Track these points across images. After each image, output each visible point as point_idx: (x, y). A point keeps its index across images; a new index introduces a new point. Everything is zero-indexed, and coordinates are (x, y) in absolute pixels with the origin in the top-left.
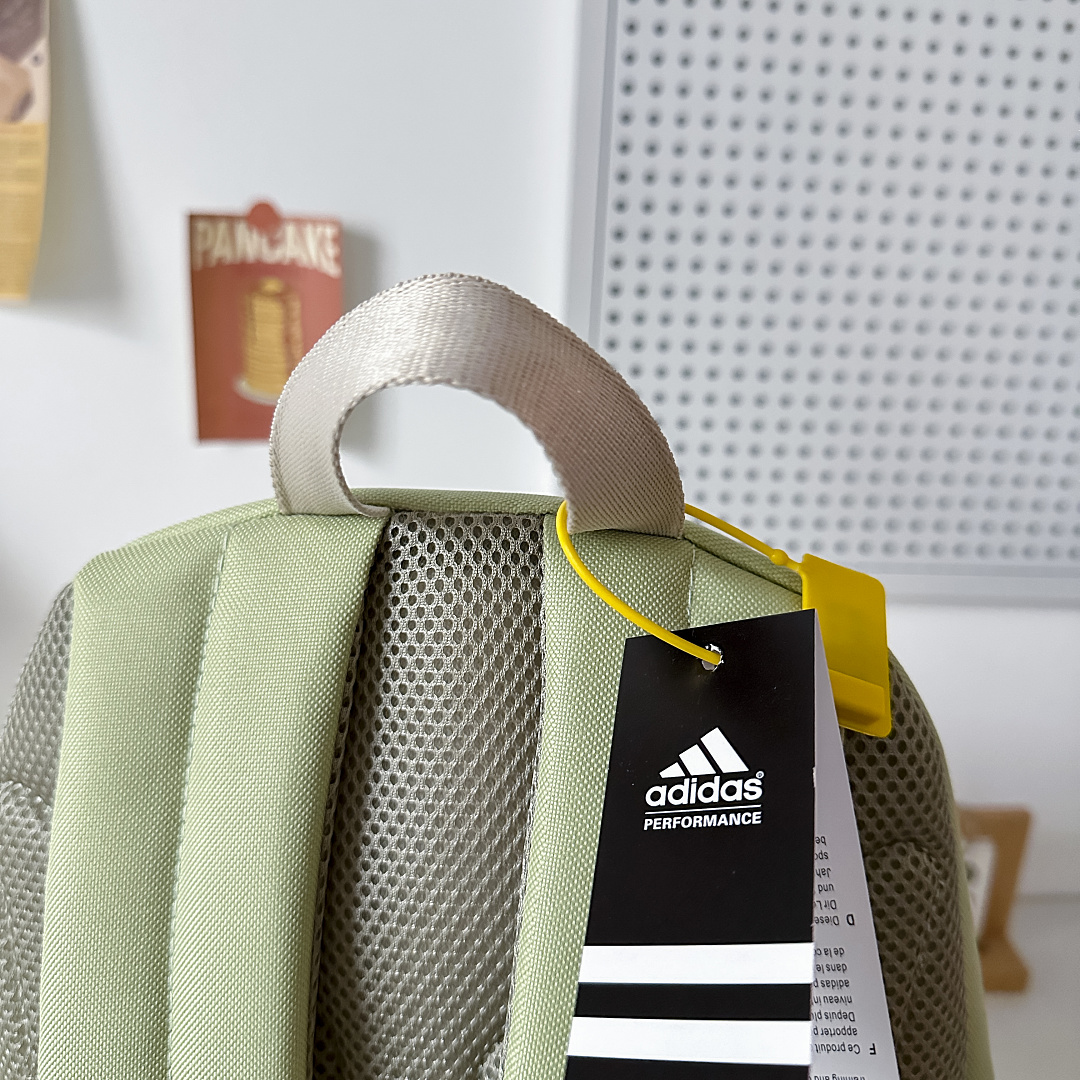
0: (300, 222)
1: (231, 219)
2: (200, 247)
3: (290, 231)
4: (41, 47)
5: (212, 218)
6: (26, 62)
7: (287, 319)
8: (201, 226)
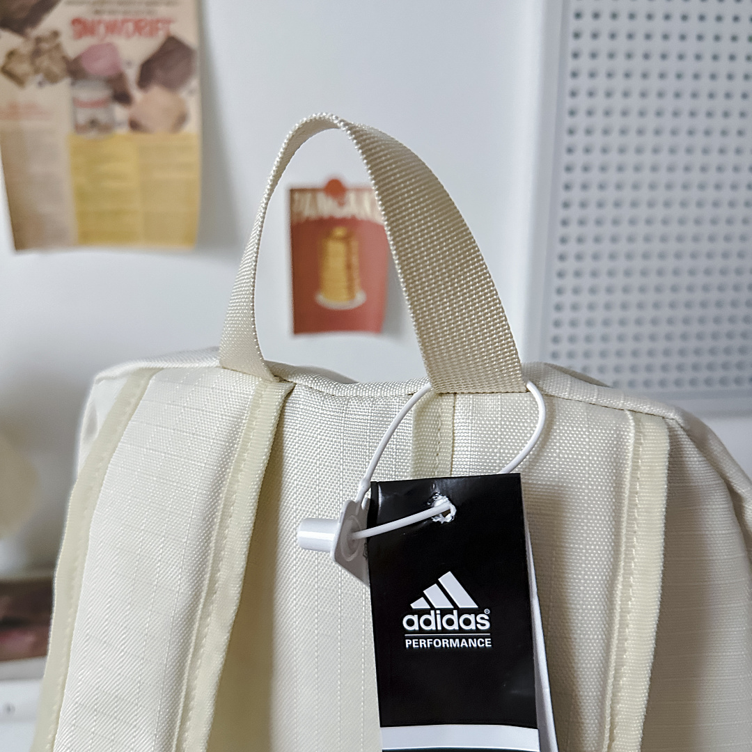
0: (358, 190)
1: (314, 191)
2: (296, 210)
3: (351, 197)
4: (194, 83)
6: (183, 94)
7: (349, 253)
8: (297, 196)
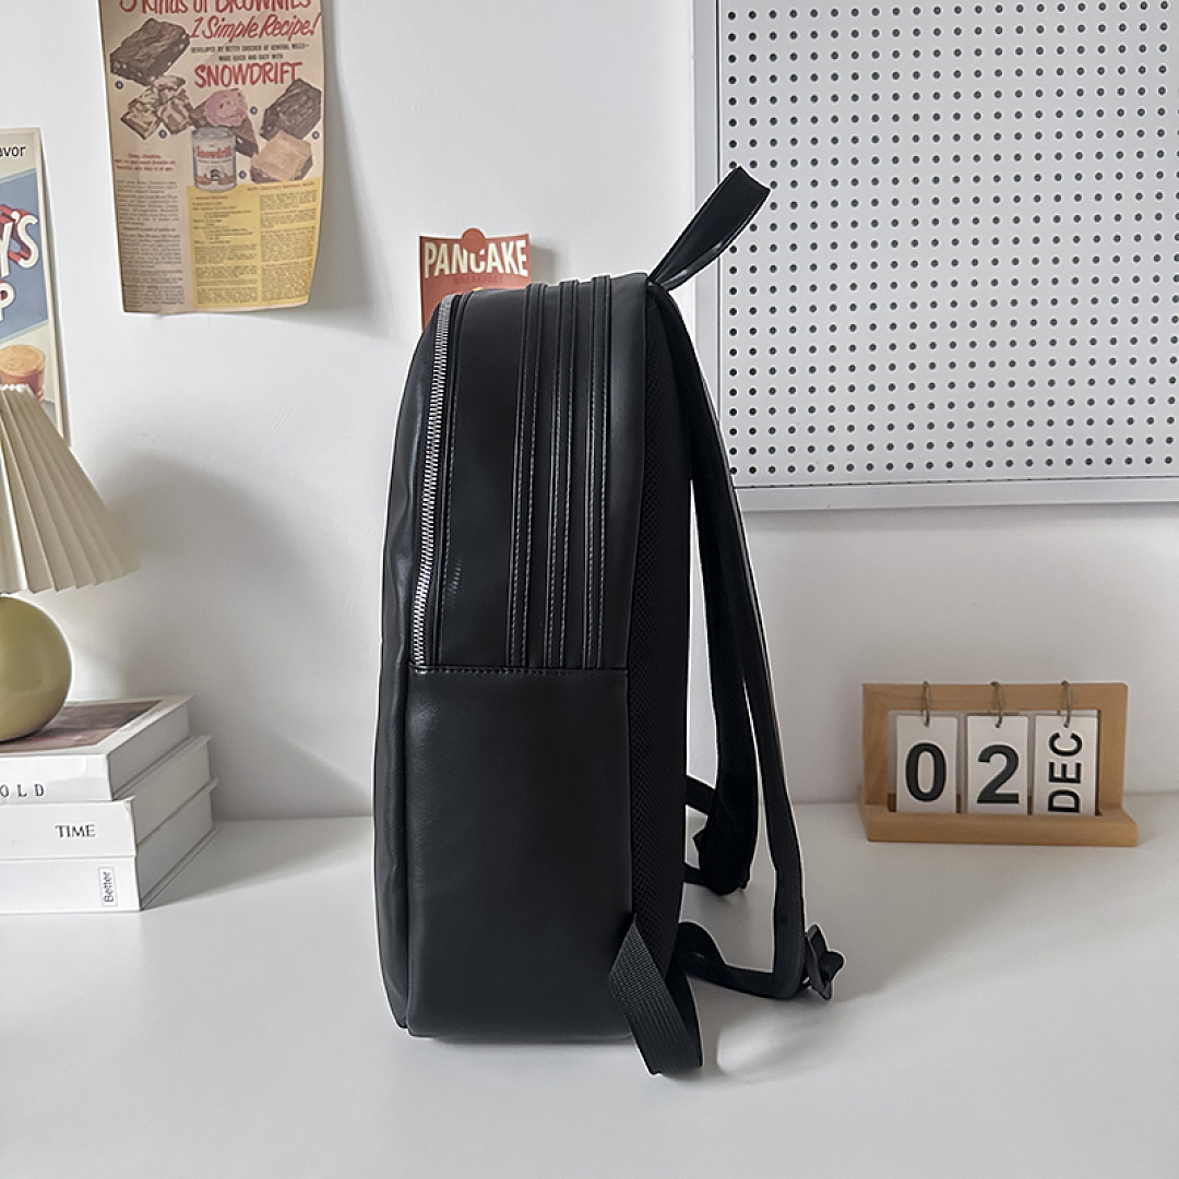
0: (498, 241)
1: (450, 243)
2: (428, 262)
3: (492, 247)
4: (319, 127)
5: (437, 241)
6: (308, 138)
8: (428, 245)
